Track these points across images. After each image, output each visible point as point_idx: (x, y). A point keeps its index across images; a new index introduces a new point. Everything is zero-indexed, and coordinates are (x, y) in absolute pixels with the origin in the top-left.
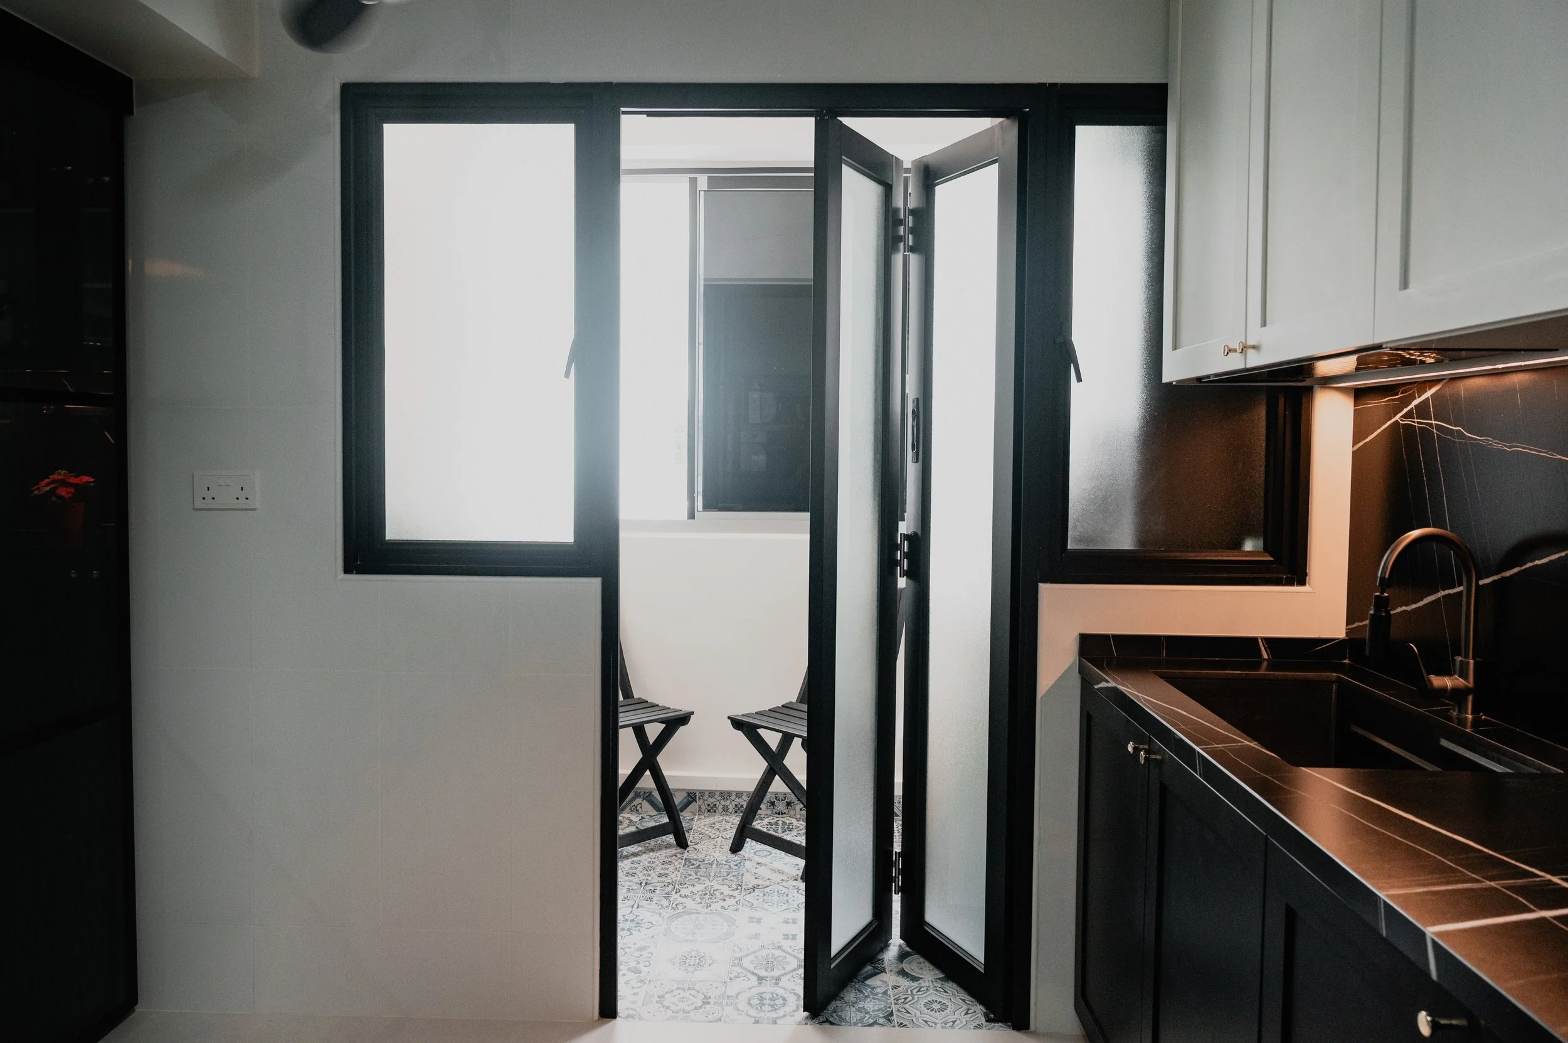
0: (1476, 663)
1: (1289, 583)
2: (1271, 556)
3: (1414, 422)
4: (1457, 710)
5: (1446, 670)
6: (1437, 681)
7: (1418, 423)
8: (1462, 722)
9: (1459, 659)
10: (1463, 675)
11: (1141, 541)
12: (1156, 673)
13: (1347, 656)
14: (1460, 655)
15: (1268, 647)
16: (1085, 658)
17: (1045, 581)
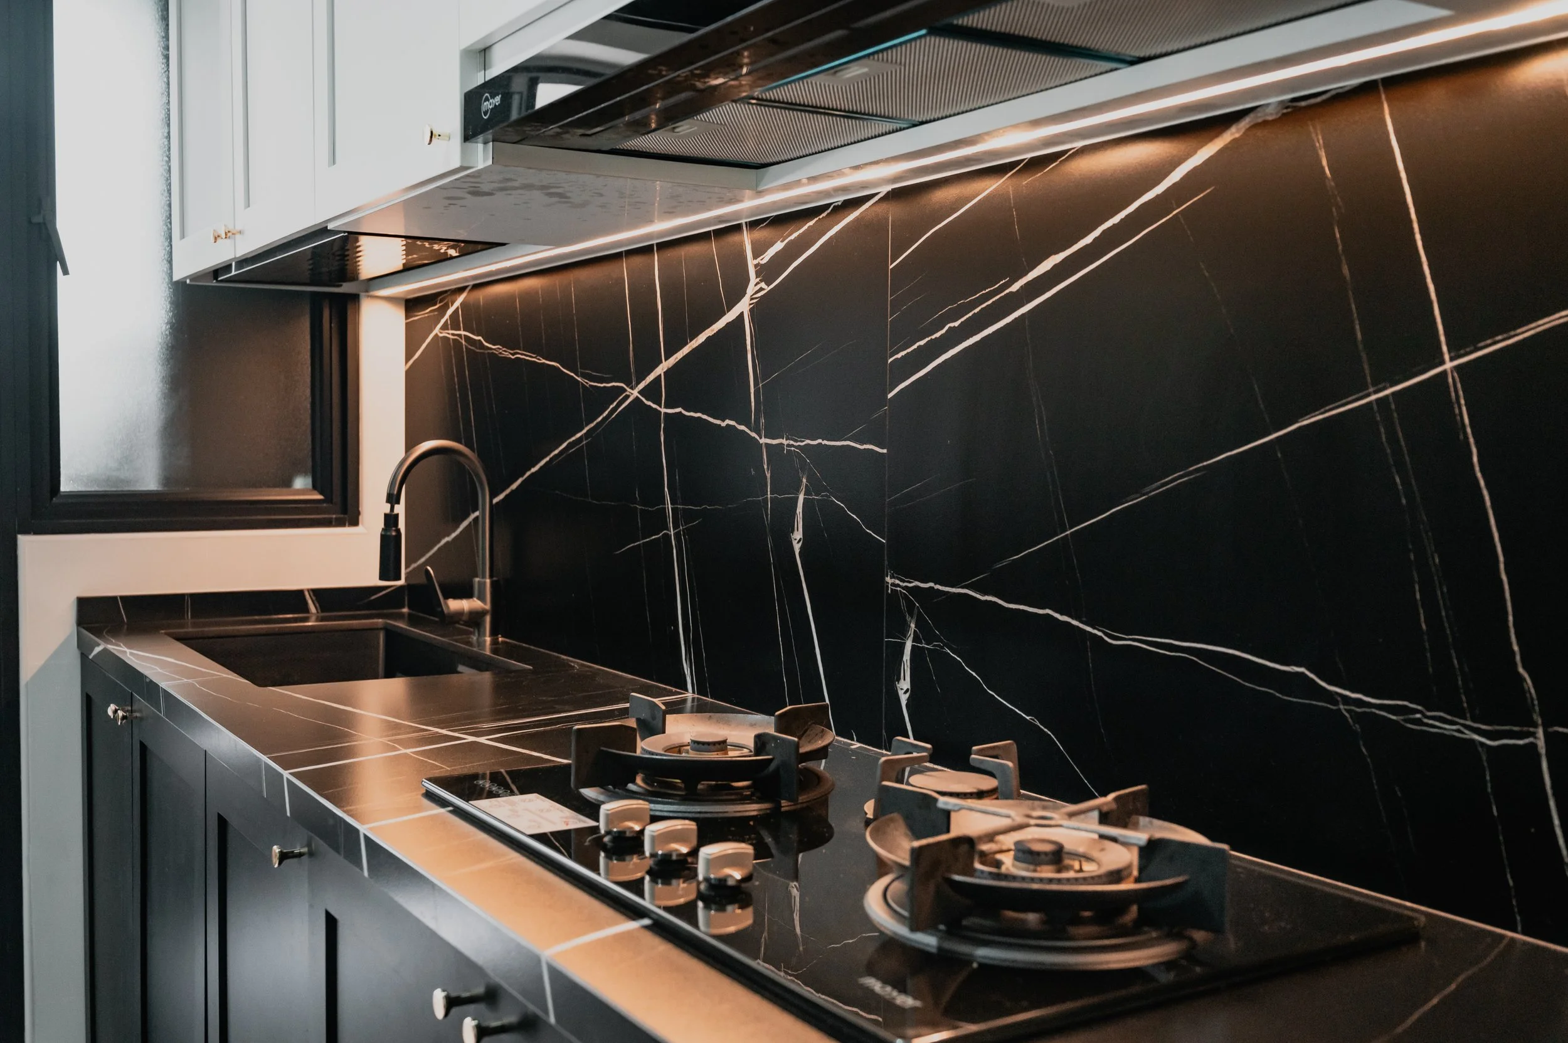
0: (493, 584)
1: (340, 523)
2: (321, 493)
3: (449, 334)
4: (477, 634)
5: (466, 592)
6: (455, 605)
7: (453, 334)
8: (481, 644)
9: (477, 579)
10: (482, 598)
11: (167, 480)
12: (170, 635)
13: (406, 603)
14: (477, 577)
15: (316, 599)
16: (84, 628)
17: (26, 532)
